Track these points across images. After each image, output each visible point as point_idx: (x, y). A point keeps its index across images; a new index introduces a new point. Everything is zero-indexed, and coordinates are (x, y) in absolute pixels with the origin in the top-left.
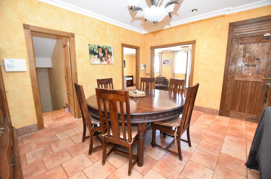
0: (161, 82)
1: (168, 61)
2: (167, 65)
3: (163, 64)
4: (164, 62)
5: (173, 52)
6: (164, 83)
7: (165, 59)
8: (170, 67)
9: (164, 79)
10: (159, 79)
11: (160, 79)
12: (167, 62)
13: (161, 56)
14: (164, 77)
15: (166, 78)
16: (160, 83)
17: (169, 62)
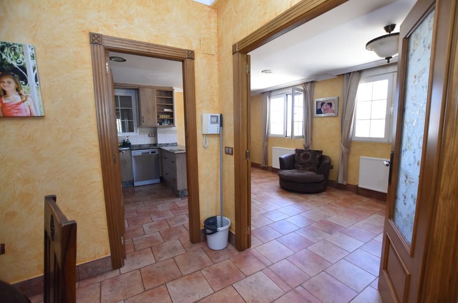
0: (310, 163)
1: (330, 104)
2: (326, 115)
3: (315, 115)
4: (319, 107)
5: (345, 77)
6: (318, 166)
7: (321, 100)
8: (335, 123)
9: (318, 156)
10: (302, 154)
11: (306, 156)
12: (328, 106)
13: (310, 91)
14: (318, 151)
15: (323, 154)
16: (305, 167)
17: (333, 108)
